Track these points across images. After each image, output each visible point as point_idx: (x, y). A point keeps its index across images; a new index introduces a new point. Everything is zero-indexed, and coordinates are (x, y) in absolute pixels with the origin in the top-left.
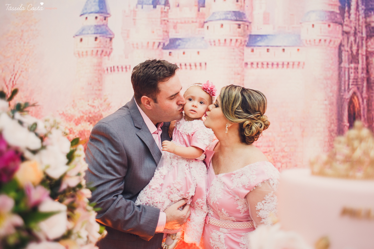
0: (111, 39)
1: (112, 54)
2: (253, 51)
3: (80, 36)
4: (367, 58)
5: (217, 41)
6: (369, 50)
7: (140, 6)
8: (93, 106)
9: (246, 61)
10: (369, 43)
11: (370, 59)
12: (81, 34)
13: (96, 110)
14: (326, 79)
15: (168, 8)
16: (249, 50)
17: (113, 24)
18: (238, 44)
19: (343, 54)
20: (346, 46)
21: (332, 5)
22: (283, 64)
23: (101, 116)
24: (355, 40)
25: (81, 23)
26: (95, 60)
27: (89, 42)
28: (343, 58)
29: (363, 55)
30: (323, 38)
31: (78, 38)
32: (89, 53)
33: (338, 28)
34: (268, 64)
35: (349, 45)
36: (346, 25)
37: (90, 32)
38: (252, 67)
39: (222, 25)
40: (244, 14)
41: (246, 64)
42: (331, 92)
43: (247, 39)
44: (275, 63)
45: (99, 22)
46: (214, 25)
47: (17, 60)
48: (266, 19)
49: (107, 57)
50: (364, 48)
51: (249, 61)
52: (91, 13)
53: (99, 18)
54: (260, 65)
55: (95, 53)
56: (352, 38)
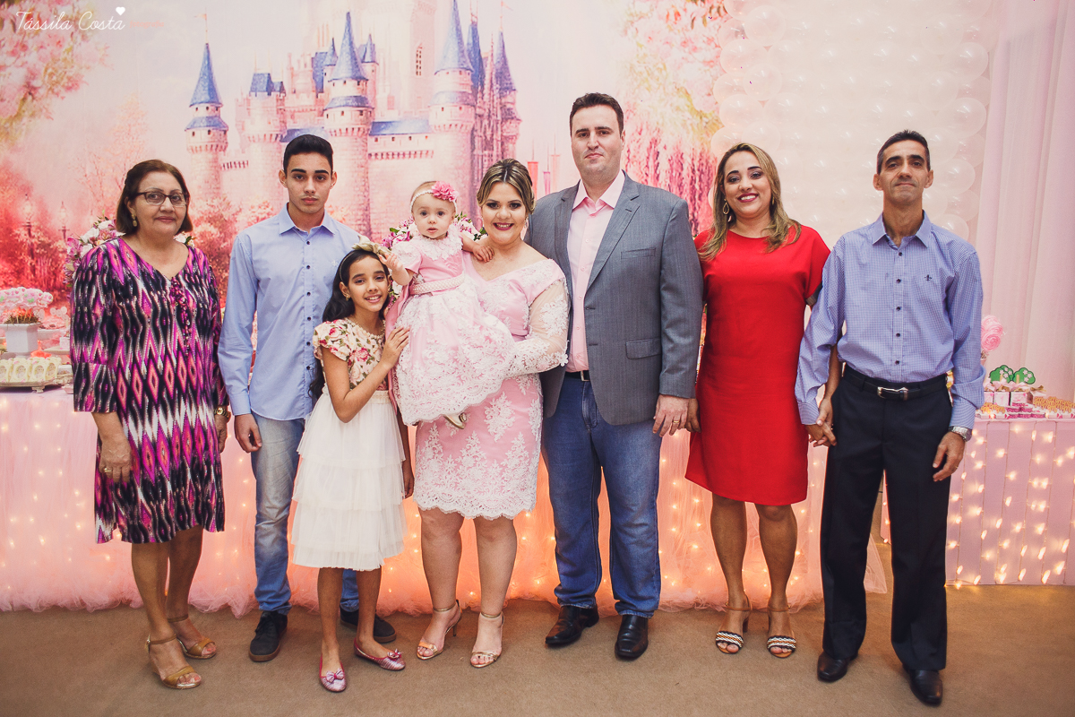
0: (225, 132)
1: (228, 149)
2: (376, 140)
3: (191, 129)
4: (502, 144)
5: (338, 131)
6: (505, 134)
7: (253, 94)
8: (212, 206)
9: (369, 152)
10: (505, 127)
11: (506, 145)
12: (192, 127)
13: (216, 210)
14: (457, 168)
15: (283, 95)
16: (373, 139)
17: (227, 115)
18: (361, 133)
19: (476, 141)
20: (479, 131)
21: (461, 84)
22: (410, 154)
23: (222, 216)
24: (489, 124)
25: (192, 114)
26: (210, 156)
27: (202, 136)
28: (476, 144)
29: (498, 141)
30: (454, 123)
31: (190, 132)
32: (203, 148)
33: (471, 110)
34: (393, 154)
35: (483, 129)
36: (480, 107)
37: (202, 125)
38: (376, 158)
39: (343, 113)
40: (366, 99)
41: (370, 155)
42: (463, 182)
43: (370, 127)
44: (401, 153)
45: (211, 113)
46: (334, 113)
47: (127, 157)
48: (391, 104)
49: (222, 152)
50: (499, 133)
51: (373, 152)
52: (202, 103)
53: (210, 108)
54: (385, 156)
55: (209, 148)
56: (486, 122)
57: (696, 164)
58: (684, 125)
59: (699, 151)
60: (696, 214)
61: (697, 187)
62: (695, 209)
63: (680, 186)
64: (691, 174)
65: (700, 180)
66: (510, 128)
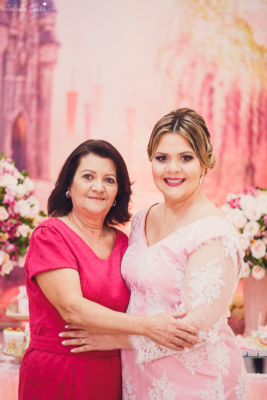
4: (38, 70)
6: (43, 59)
11: (42, 71)
24: (24, 46)
28: (8, 69)
33: (4, 30)
35: (17, 53)
36: (15, 27)
50: (36, 58)
56: (20, 44)
57: (255, 104)
58: (243, 60)
59: (258, 89)
60: (254, 160)
61: (255, 128)
62: (252, 153)
63: (237, 127)
64: (248, 113)
65: (260, 122)
66: (47, 53)
